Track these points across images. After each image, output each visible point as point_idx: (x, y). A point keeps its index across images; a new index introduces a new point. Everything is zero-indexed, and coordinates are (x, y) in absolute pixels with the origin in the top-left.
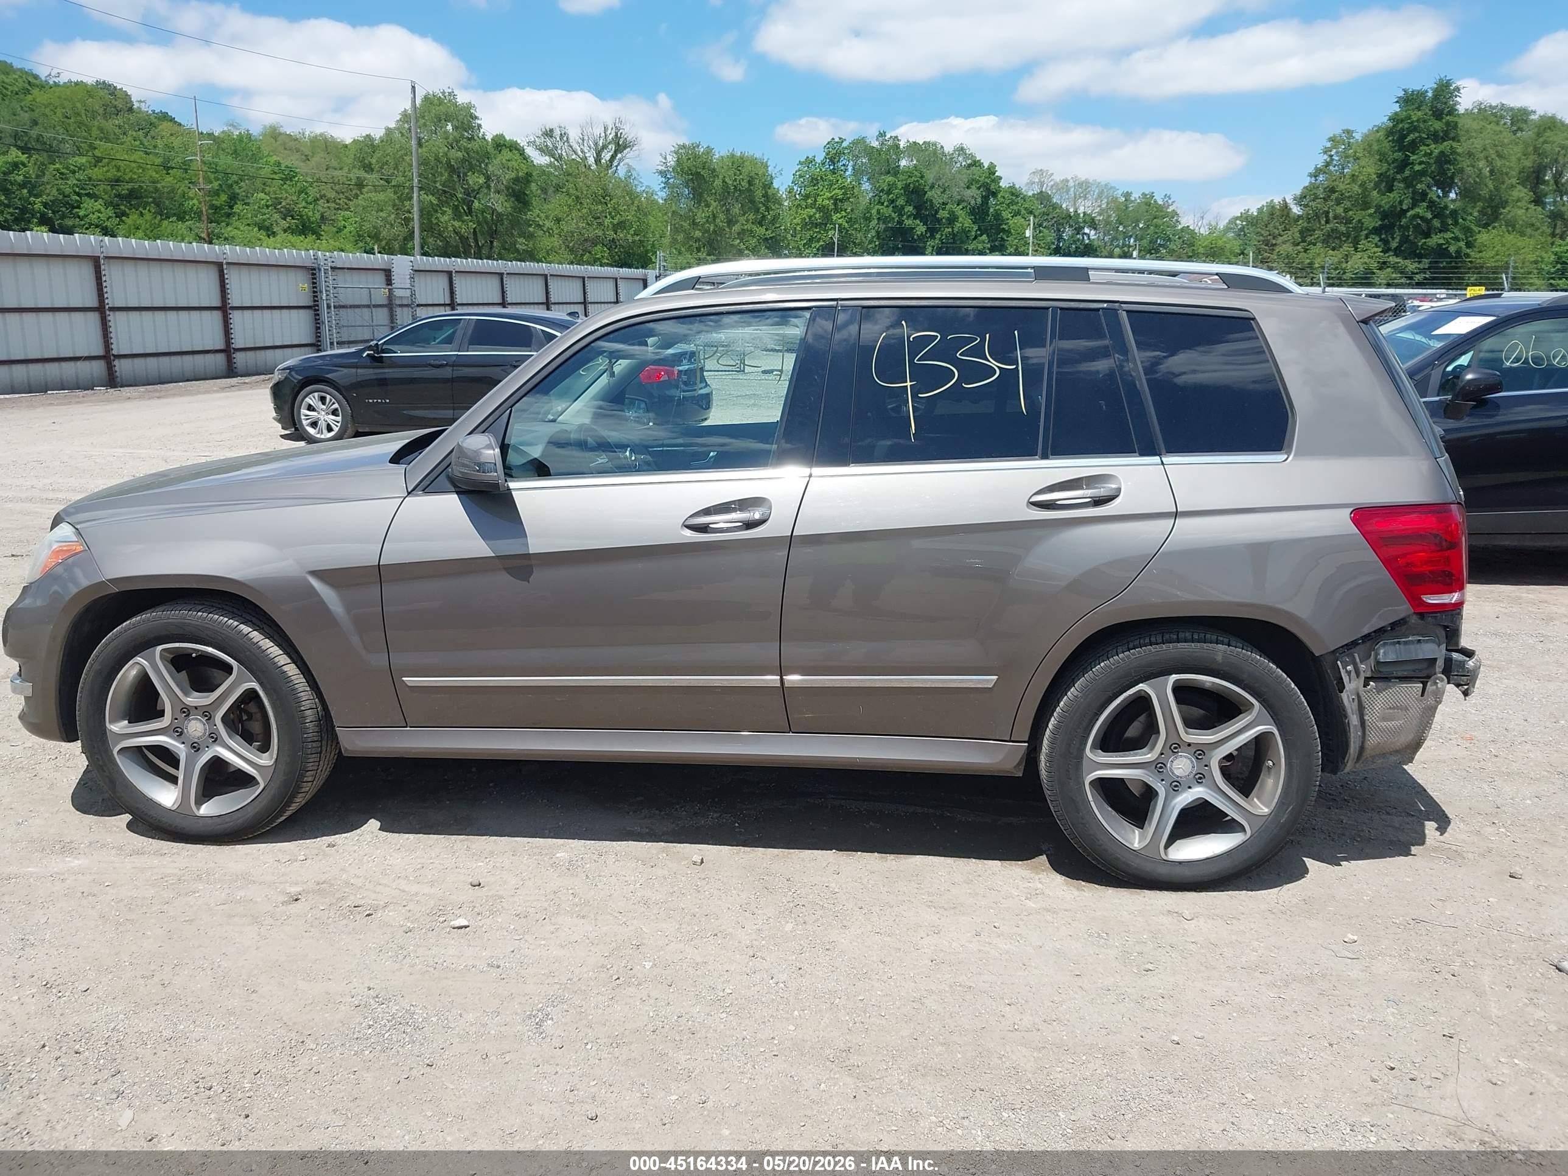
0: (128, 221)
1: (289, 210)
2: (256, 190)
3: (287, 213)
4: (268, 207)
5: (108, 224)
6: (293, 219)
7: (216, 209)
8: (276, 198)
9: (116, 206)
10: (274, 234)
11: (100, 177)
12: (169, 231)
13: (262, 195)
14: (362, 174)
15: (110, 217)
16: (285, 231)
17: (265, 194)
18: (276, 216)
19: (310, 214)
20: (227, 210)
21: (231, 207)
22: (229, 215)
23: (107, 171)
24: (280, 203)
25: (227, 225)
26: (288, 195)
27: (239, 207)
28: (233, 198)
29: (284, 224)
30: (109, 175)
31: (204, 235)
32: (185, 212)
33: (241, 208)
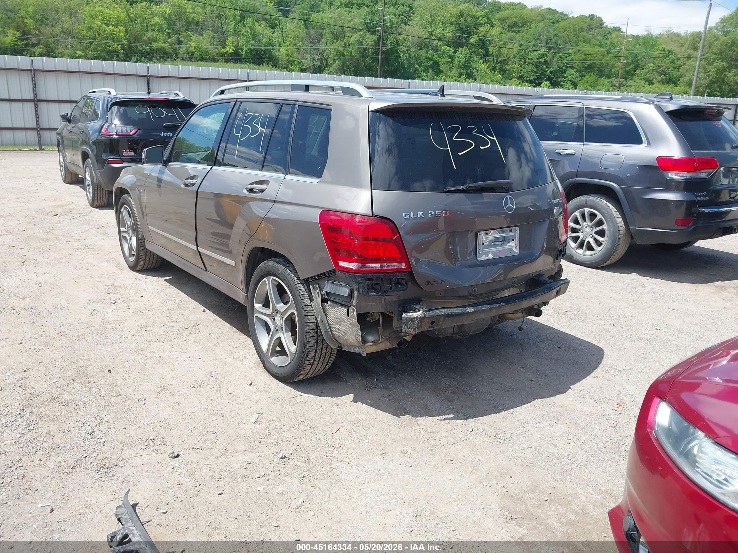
0: (585, 79)
1: (664, 72)
2: (650, 62)
3: (664, 73)
4: (653, 70)
5: (576, 80)
6: (664, 76)
7: (628, 72)
8: (658, 66)
9: (581, 72)
10: (653, 84)
11: (577, 59)
12: (601, 83)
13: (652, 65)
14: (691, 52)
15: (577, 77)
16: (659, 82)
17: (654, 64)
18: (656, 75)
19: (674, 73)
20: (632, 72)
21: (635, 71)
22: (632, 75)
23: (581, 56)
24: (660, 68)
25: (630, 80)
26: (666, 64)
27: (638, 71)
28: (637, 67)
29: (659, 79)
30: (581, 58)
31: (617, 85)
32: (612, 74)
33: (639, 71)
